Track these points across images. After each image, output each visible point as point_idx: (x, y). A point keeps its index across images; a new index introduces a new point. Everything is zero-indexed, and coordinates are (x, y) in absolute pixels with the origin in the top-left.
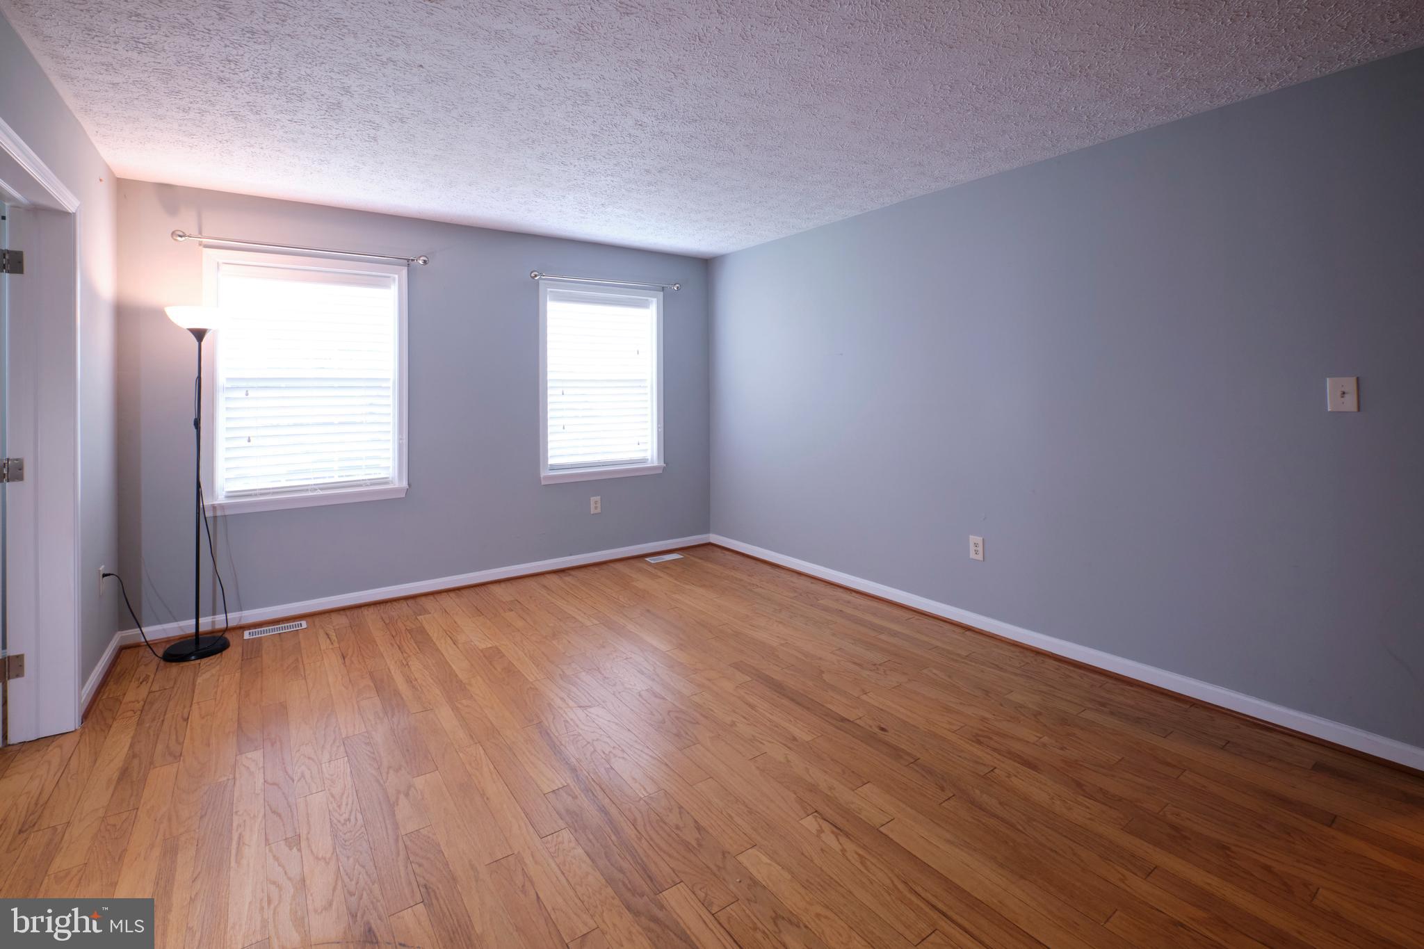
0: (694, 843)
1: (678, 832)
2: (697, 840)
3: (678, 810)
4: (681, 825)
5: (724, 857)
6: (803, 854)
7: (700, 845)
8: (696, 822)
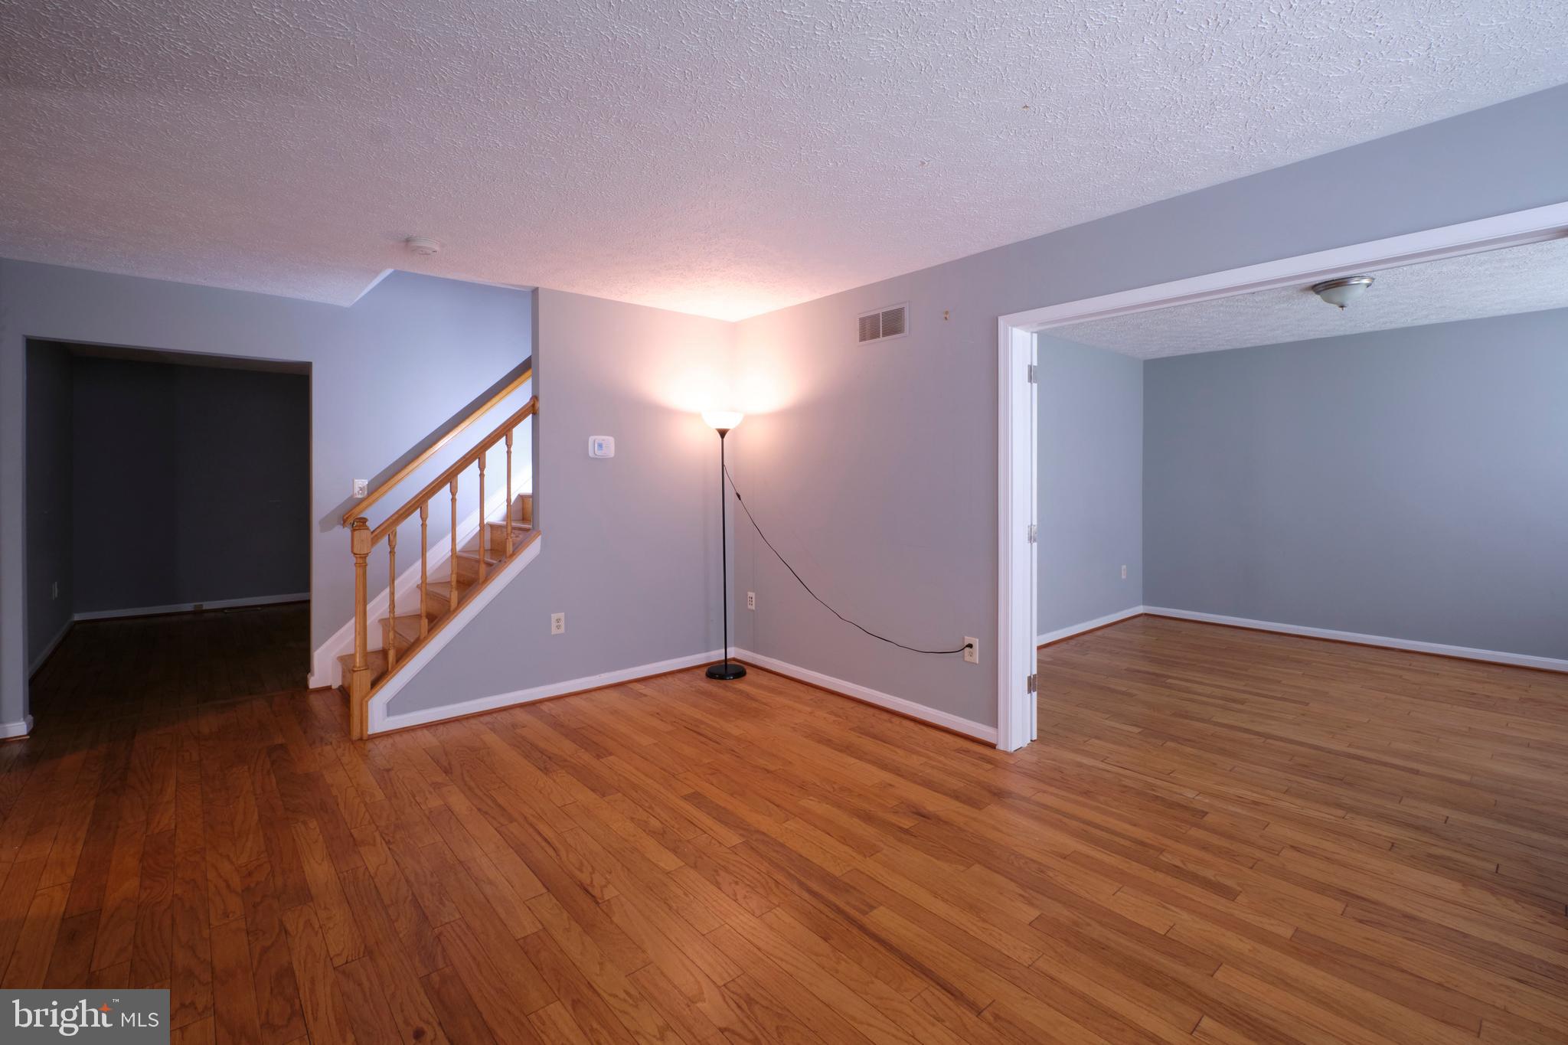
0: (721, 872)
1: (736, 880)
2: (718, 875)
3: (738, 897)
4: (733, 885)
5: (695, 864)
6: (628, 870)
7: (716, 871)
8: (720, 889)
